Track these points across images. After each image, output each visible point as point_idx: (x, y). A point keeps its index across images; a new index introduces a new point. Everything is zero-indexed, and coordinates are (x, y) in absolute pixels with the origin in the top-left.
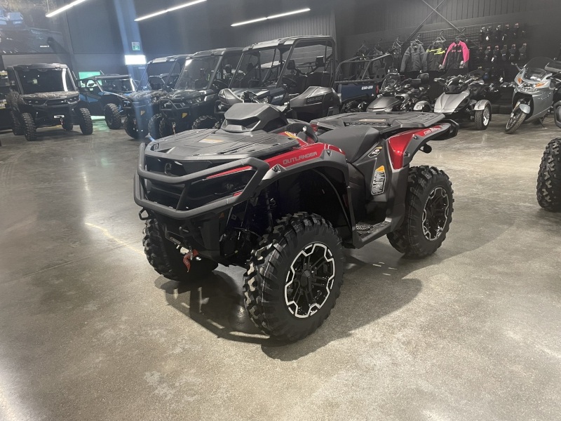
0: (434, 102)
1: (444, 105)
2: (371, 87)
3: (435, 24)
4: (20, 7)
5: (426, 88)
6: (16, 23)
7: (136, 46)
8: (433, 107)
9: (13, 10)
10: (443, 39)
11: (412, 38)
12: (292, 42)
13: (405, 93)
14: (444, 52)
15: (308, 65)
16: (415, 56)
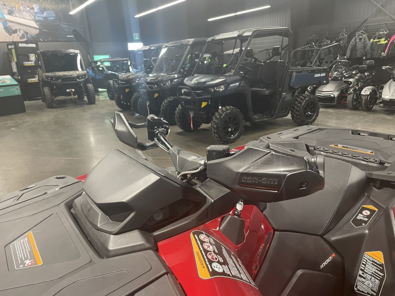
0: (382, 88)
1: (392, 92)
2: (323, 75)
3: (378, 18)
4: (54, 7)
5: (371, 74)
6: (50, 18)
7: (136, 36)
8: (381, 93)
9: (48, 9)
10: (386, 31)
11: (357, 29)
12: (249, 34)
13: (352, 78)
14: (387, 41)
15: (266, 51)
16: (360, 45)
